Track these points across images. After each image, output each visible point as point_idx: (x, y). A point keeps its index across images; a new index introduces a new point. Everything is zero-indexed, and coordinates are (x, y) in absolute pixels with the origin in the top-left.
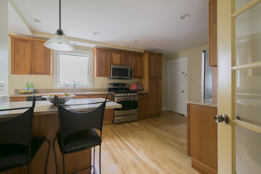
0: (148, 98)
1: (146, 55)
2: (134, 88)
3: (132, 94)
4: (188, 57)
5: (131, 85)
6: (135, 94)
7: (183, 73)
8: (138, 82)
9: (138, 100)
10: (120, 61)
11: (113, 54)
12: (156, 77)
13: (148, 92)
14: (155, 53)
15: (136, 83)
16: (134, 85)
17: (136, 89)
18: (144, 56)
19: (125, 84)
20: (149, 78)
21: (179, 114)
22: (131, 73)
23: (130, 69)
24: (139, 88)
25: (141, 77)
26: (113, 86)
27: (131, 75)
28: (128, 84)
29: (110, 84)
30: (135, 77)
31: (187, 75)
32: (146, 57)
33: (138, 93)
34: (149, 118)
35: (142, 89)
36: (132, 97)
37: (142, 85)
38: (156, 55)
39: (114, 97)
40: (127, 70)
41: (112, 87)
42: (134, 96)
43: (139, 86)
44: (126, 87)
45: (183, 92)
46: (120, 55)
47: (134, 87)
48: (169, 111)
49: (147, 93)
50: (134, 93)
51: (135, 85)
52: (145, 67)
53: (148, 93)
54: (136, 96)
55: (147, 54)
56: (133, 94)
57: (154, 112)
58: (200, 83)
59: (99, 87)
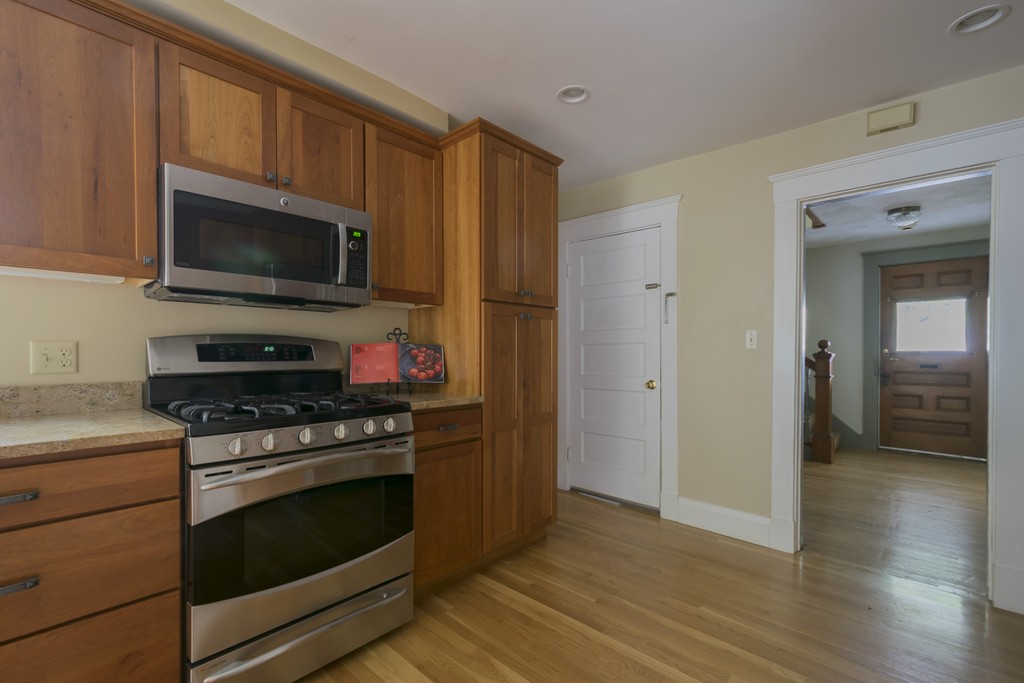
0: (481, 438)
1: (461, 145)
2: (376, 369)
3: (370, 427)
4: (682, 197)
5: (359, 349)
6: (390, 425)
7: (649, 287)
8: (405, 329)
9: (417, 464)
10: (259, 151)
11: (189, 76)
12: (527, 301)
13: (482, 400)
14: (525, 143)
15: (396, 333)
16: (379, 348)
17: (394, 379)
18: (446, 153)
19: (317, 341)
20: (486, 300)
21: (618, 504)
22: (357, 259)
23: (350, 231)
24: (414, 371)
25: (431, 298)
26: (202, 358)
27: (356, 278)
28: (337, 343)
29: (161, 343)
30: (386, 294)
31: (675, 298)
32: (464, 161)
33: (417, 414)
34: (484, 569)
35: (437, 376)
36: (370, 449)
37: (437, 348)
38: (526, 156)
39: (185, 468)
40: (323, 232)
41: (188, 364)
42: (382, 438)
43: (414, 358)
44: (320, 362)
45: (653, 388)
46: (255, 98)
47: (378, 368)
48: (568, 488)
49: (475, 408)
50: (379, 410)
51: (387, 349)
52: (456, 227)
53: (479, 406)
54: (404, 434)
55: (475, 139)
56: (380, 426)
57: (514, 528)
58: (751, 339)
59: (31, 373)
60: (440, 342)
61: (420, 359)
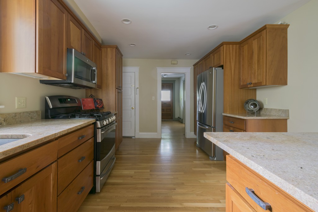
1: (109, 49)
2: (89, 106)
5: (83, 100)
10: (80, 45)
11: (71, 23)
13: (116, 112)
14: (120, 51)
15: (91, 96)
16: (88, 100)
17: (94, 108)
18: (103, 49)
24: (98, 106)
25: (100, 87)
31: (138, 89)
32: (110, 53)
35: (102, 107)
37: (101, 100)
43: (97, 102)
45: (133, 109)
46: (79, 31)
51: (90, 100)
52: (107, 69)
55: (114, 49)
58: (153, 98)
59: (16, 108)
60: (101, 98)
61: (98, 103)
